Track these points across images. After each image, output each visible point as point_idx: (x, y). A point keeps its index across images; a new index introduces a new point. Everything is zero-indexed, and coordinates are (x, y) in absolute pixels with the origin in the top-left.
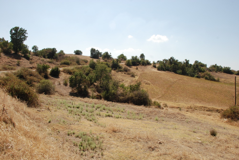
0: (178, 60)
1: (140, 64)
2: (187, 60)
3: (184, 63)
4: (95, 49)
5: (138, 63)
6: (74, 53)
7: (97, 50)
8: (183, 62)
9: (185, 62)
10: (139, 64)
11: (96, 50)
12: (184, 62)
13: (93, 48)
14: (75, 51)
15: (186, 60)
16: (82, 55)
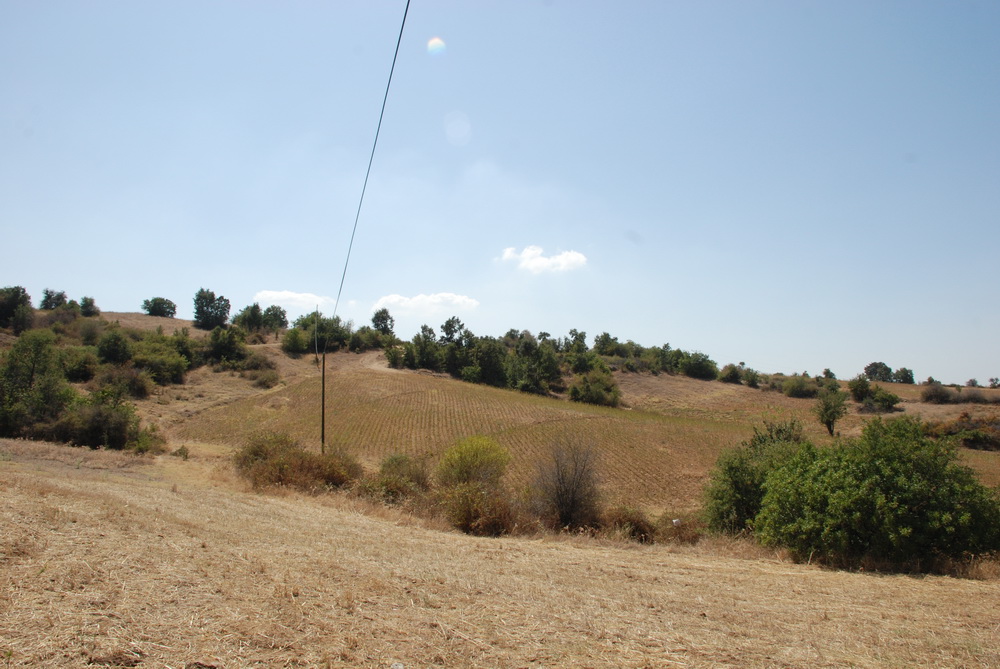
0: (548, 335)
1: (344, 345)
2: (579, 331)
3: (567, 343)
4: (212, 295)
5: (337, 343)
6: (145, 308)
7: (222, 298)
8: (563, 341)
9: (571, 339)
10: (338, 347)
11: (217, 296)
12: (566, 339)
13: (205, 290)
14: (147, 302)
15: (573, 332)
16: (175, 316)
